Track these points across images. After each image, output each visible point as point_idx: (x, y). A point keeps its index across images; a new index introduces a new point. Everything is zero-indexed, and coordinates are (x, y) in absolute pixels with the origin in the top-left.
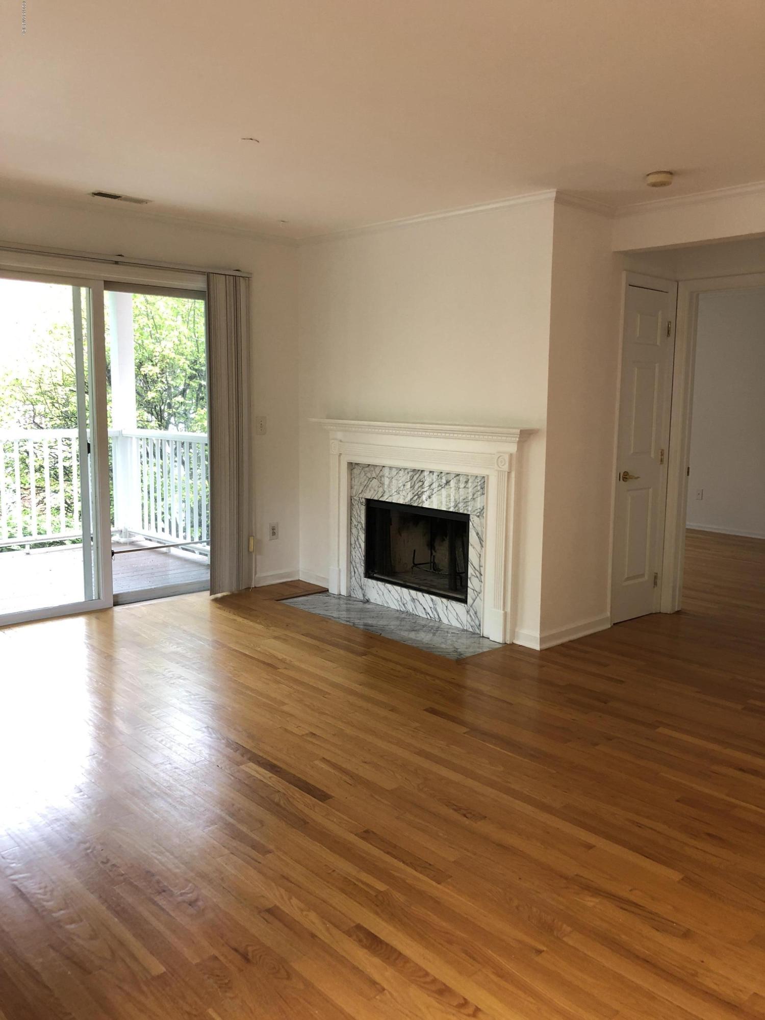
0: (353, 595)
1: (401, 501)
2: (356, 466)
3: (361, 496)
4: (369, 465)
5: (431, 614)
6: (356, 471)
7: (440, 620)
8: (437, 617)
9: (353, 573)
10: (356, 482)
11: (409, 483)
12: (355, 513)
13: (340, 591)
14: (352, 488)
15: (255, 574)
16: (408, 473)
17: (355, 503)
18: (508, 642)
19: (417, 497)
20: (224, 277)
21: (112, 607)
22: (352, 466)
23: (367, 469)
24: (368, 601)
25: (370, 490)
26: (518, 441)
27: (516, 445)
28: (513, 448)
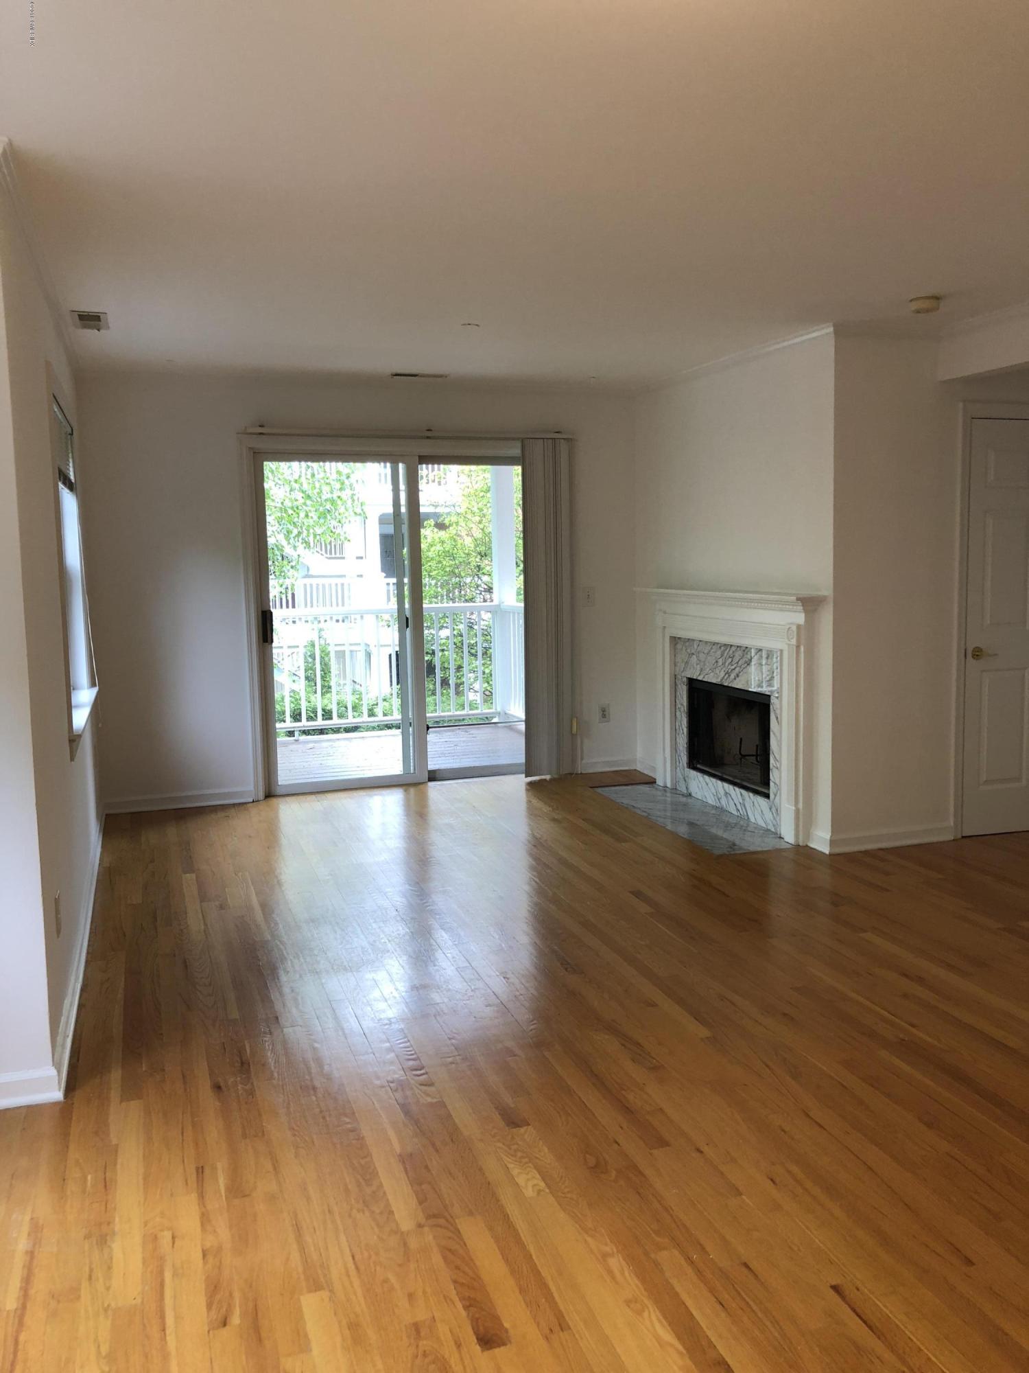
0: (678, 788)
1: (714, 681)
2: (679, 641)
3: (683, 674)
4: (689, 639)
5: (741, 811)
6: (679, 646)
7: (748, 818)
8: (745, 814)
9: (678, 763)
10: (678, 659)
11: (721, 659)
12: (678, 693)
13: (665, 783)
14: (675, 665)
15: (582, 759)
16: (720, 647)
17: (678, 682)
18: (801, 844)
19: (727, 675)
20: (542, 440)
21: (426, 782)
22: (675, 640)
23: (687, 644)
24: (690, 795)
25: (690, 668)
26: (806, 611)
27: (803, 615)
28: (800, 618)
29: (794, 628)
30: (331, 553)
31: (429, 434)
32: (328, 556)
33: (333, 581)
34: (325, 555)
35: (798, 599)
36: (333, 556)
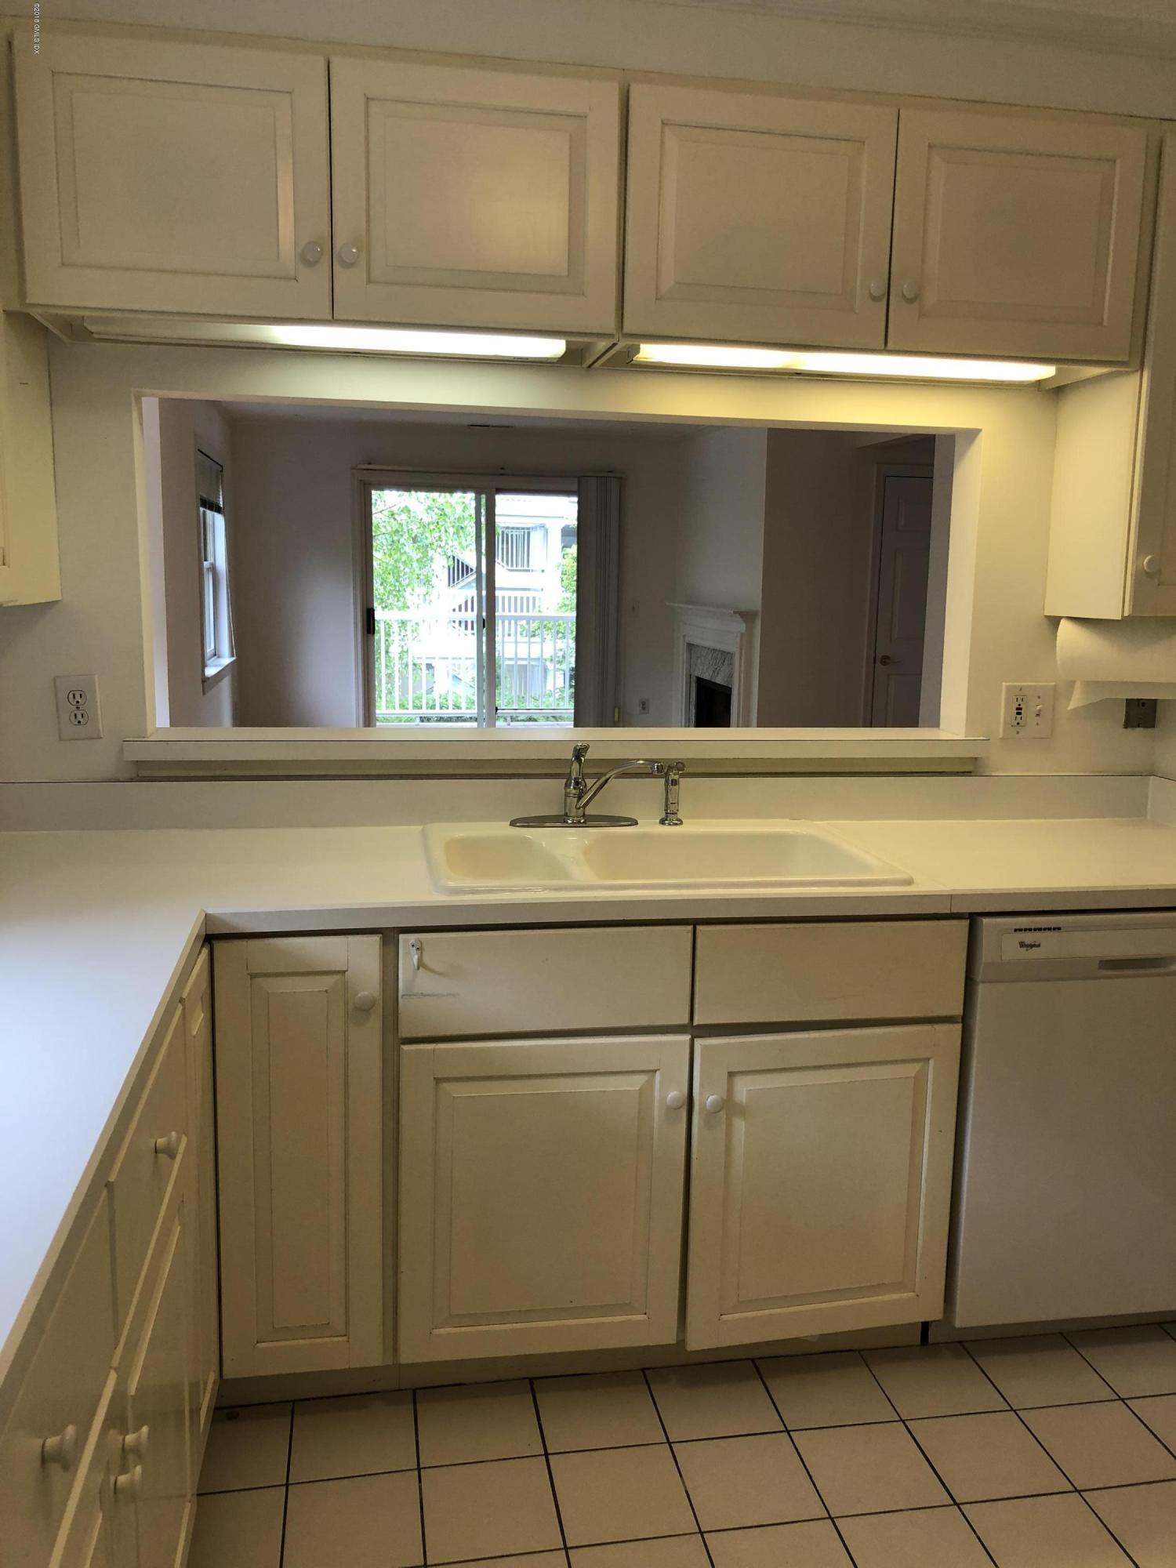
2: (691, 646)
3: (694, 674)
4: (696, 645)
6: (691, 651)
10: (692, 662)
11: (711, 661)
12: (692, 690)
14: (690, 667)
16: (711, 651)
17: (691, 680)
19: (713, 674)
20: (595, 478)
23: (695, 649)
25: (697, 669)
26: (745, 622)
27: (744, 625)
28: (743, 627)
29: (739, 635)
30: (512, 566)
31: (502, 472)
32: (510, 568)
33: (519, 594)
34: (506, 567)
35: (735, 613)
36: (514, 568)
